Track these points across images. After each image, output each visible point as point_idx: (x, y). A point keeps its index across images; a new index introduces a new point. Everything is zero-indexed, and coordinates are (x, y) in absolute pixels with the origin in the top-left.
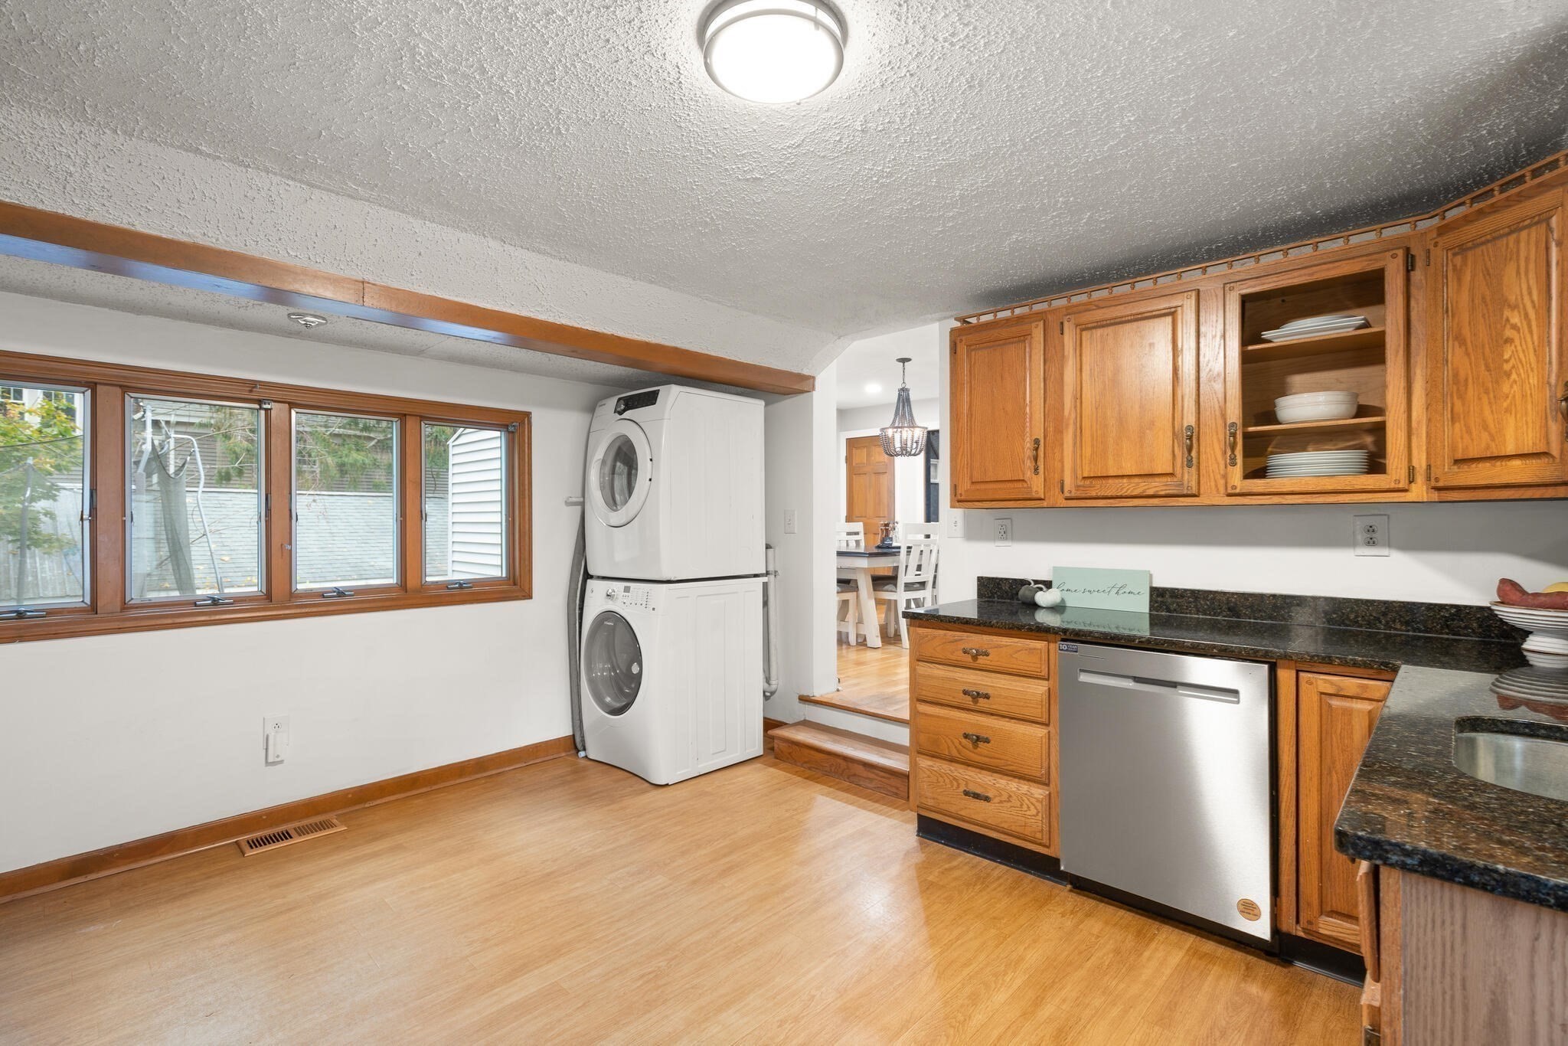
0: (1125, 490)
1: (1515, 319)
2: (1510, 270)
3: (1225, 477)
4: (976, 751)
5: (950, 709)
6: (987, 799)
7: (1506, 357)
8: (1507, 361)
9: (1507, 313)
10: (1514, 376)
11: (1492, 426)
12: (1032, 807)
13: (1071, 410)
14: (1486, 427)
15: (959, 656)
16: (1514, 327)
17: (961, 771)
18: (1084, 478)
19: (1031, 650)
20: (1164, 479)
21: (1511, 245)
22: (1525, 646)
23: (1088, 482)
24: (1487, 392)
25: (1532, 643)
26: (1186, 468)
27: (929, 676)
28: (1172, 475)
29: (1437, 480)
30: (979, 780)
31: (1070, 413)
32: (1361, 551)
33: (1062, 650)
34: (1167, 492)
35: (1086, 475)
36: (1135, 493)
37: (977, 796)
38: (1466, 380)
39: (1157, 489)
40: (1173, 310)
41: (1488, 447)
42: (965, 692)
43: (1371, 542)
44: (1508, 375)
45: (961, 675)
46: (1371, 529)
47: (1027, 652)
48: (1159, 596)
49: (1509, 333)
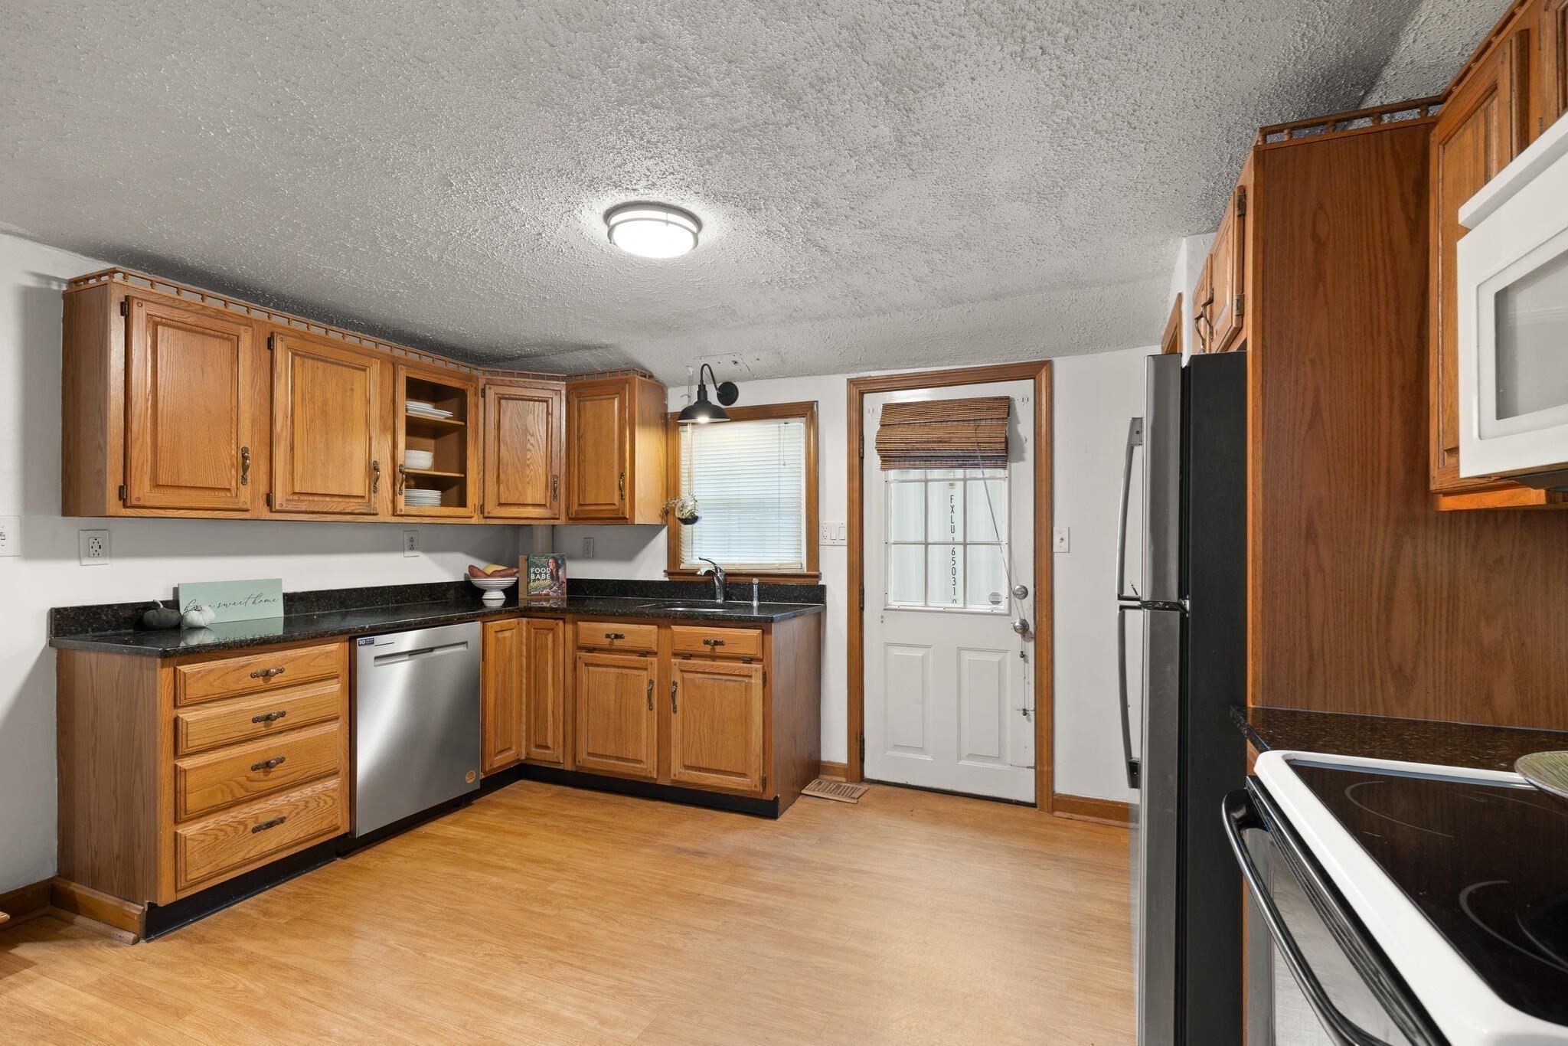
0: (329, 507)
1: (532, 440)
2: (531, 417)
3: (394, 502)
4: (271, 775)
5: (227, 748)
6: (282, 820)
7: (528, 457)
8: (528, 460)
9: (529, 437)
10: (531, 467)
11: (520, 489)
12: (328, 799)
13: (282, 427)
14: (517, 489)
15: (249, 683)
16: (532, 444)
17: (245, 810)
18: (295, 493)
19: (328, 654)
20: (357, 500)
21: (531, 406)
22: (484, 597)
23: (296, 497)
24: (518, 472)
25: (487, 595)
26: (373, 494)
27: (204, 720)
28: (363, 497)
29: (489, 513)
30: (270, 807)
31: (282, 430)
32: (407, 554)
33: (362, 645)
34: (361, 511)
35: (297, 491)
36: (338, 510)
37: (270, 825)
38: (507, 464)
39: (353, 508)
40: (364, 367)
41: (518, 499)
42: (255, 721)
43: (412, 548)
44: (529, 466)
45: (248, 704)
46: (412, 540)
47: (324, 656)
48: (291, 600)
49: (529, 446)
